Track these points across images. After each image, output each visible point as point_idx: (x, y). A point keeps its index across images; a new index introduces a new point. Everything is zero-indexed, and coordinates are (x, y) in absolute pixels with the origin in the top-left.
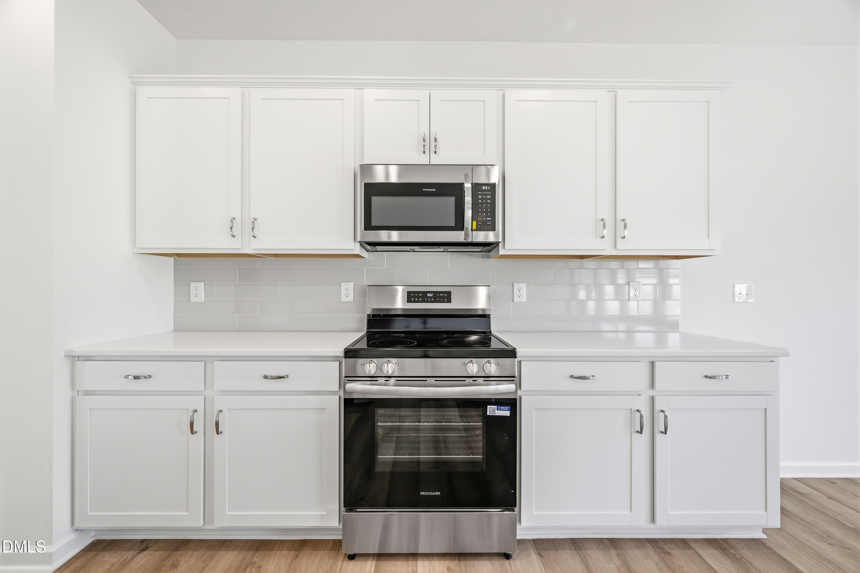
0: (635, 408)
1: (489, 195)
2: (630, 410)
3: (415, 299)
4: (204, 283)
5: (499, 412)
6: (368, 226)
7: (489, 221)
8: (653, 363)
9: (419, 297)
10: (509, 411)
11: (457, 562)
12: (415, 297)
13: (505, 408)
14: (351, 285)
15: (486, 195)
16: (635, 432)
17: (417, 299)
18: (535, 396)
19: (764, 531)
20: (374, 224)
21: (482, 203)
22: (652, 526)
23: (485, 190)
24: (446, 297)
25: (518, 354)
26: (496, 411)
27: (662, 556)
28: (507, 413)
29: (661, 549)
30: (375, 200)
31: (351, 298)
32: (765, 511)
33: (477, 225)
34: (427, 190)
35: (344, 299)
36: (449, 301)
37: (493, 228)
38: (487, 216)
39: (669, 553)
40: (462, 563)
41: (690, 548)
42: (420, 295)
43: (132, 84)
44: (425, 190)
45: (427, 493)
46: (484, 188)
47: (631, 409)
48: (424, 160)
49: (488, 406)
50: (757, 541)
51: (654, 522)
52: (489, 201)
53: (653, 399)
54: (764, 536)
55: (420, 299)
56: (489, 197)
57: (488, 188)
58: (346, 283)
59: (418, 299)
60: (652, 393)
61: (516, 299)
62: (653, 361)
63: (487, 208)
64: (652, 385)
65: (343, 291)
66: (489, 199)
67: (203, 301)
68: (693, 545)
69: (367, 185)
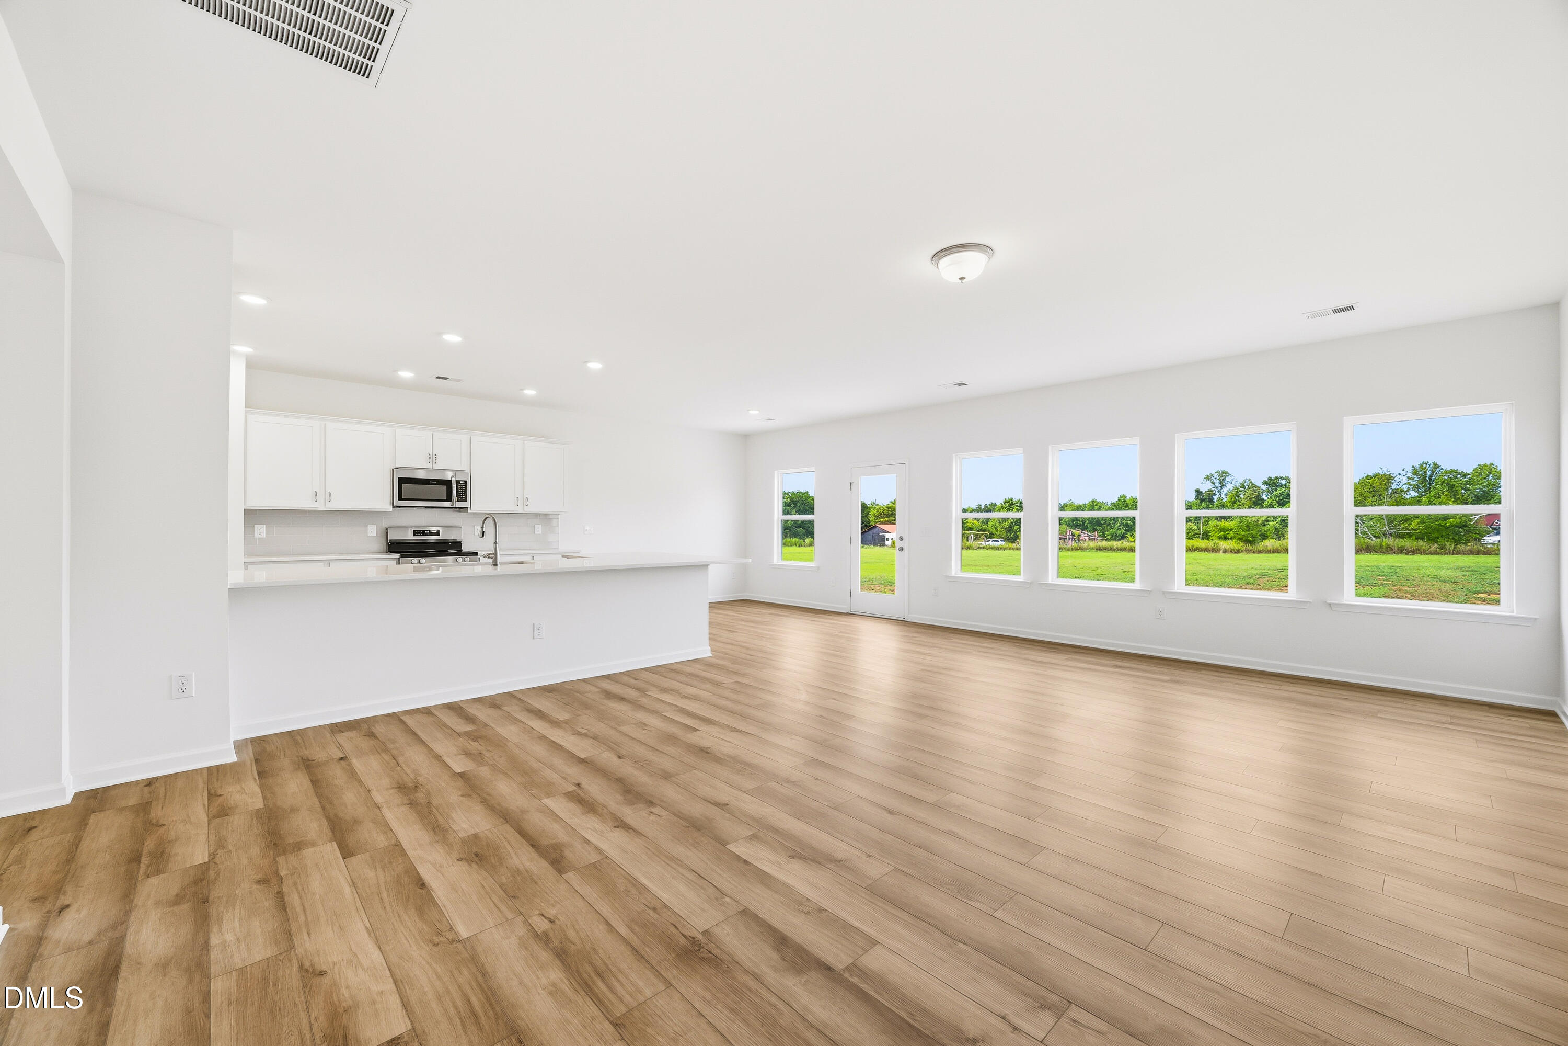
1: (464, 486)
4: (264, 527)
7: (464, 498)
9: (420, 534)
12: (418, 534)
14: (375, 528)
15: (462, 486)
20: (403, 497)
21: (461, 490)
24: (436, 533)
30: (404, 485)
31: (377, 536)
33: (458, 500)
35: (370, 535)
36: (438, 535)
37: (466, 501)
44: (431, 482)
48: (429, 467)
57: (463, 483)
58: (372, 526)
63: (463, 493)
65: (371, 531)
66: (464, 488)
67: (263, 537)
69: (400, 479)
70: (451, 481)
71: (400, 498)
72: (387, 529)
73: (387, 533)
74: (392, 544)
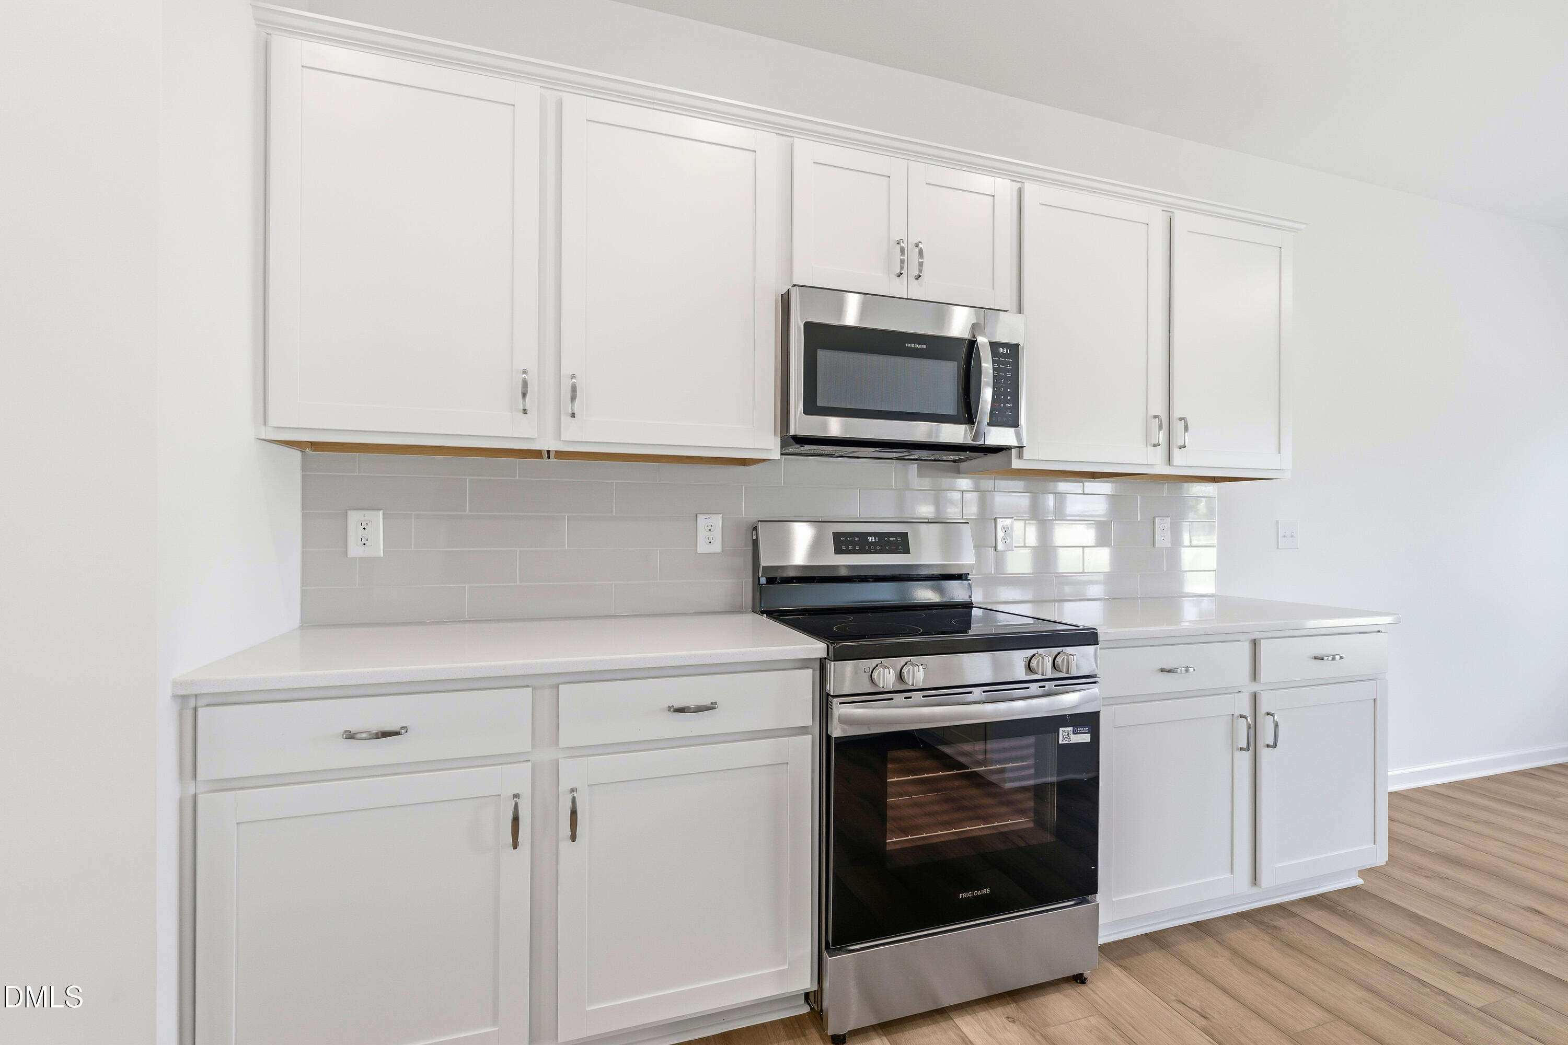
0: (1237, 713)
1: (1009, 363)
2: (1231, 716)
3: (847, 548)
4: (383, 513)
5: (1075, 737)
7: (1011, 409)
8: (1255, 643)
9: (854, 544)
10: (1090, 734)
11: (1013, 1006)
12: (847, 543)
13: (1084, 730)
14: (717, 521)
15: (1005, 363)
16: (1237, 749)
17: (851, 548)
18: (1115, 706)
19: (1362, 873)
20: (817, 402)
21: (999, 377)
22: (1255, 890)
23: (1000, 355)
24: (899, 543)
25: (1100, 639)
26: (1072, 736)
27: (1270, 932)
28: (1086, 738)
29: (1262, 923)
30: (823, 355)
31: (717, 547)
32: (1373, 843)
34: (913, 346)
35: (703, 547)
36: (906, 551)
37: (1015, 423)
38: (1006, 401)
39: (1275, 927)
40: (1023, 1005)
41: (1294, 915)
42: (857, 539)
43: (256, 24)
44: (909, 345)
45: (970, 895)
46: (1001, 350)
47: (1233, 715)
48: (897, 288)
49: (1060, 729)
50: (1353, 891)
51: (1255, 884)
52: (1009, 375)
53: (1255, 697)
54: (1360, 881)
55: (857, 548)
56: (1009, 367)
57: (1007, 351)
58: (707, 516)
59: (854, 548)
60: (1255, 687)
61: (1001, 546)
62: (1255, 640)
63: (1006, 385)
64: (1255, 676)
65: (702, 533)
66: (1009, 371)
67: (382, 556)
68: (1294, 909)
69: (810, 327)
70: (972, 343)
71: (811, 407)
72: (755, 529)
73: (755, 543)
74: (770, 581)
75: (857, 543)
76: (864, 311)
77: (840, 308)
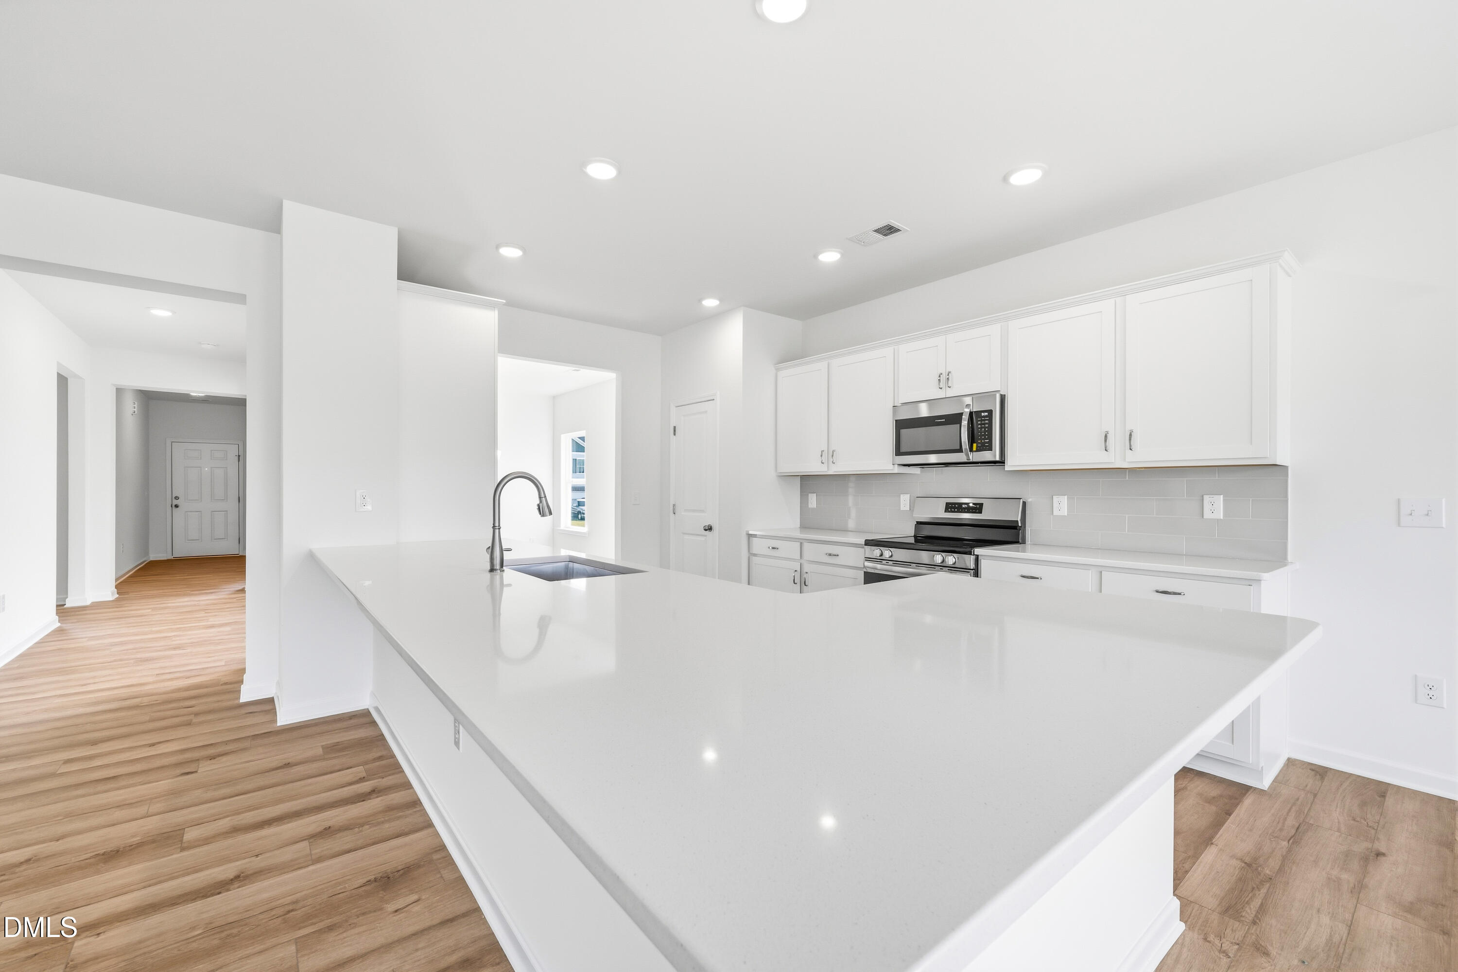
1: (986, 420)
3: (952, 510)
4: (816, 494)
6: (899, 452)
7: (987, 443)
8: (1101, 573)
9: (955, 508)
12: (951, 508)
14: (908, 497)
20: (903, 450)
21: (981, 428)
23: (984, 417)
24: (978, 508)
30: (904, 432)
31: (907, 508)
33: (977, 447)
34: (939, 421)
35: (902, 508)
36: (980, 512)
37: (990, 448)
38: (985, 439)
42: (957, 506)
44: (937, 421)
46: (983, 414)
48: (941, 394)
52: (987, 425)
55: (956, 510)
56: (987, 422)
57: (986, 414)
58: (904, 495)
59: (954, 510)
61: (1056, 512)
63: (985, 432)
65: (902, 502)
69: (900, 421)
72: (915, 501)
73: (915, 506)
75: (956, 508)
76: (930, 408)
77: (917, 410)
